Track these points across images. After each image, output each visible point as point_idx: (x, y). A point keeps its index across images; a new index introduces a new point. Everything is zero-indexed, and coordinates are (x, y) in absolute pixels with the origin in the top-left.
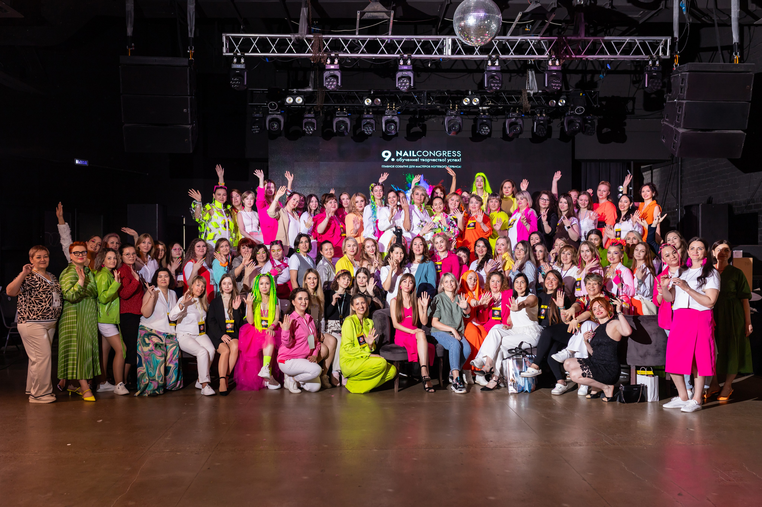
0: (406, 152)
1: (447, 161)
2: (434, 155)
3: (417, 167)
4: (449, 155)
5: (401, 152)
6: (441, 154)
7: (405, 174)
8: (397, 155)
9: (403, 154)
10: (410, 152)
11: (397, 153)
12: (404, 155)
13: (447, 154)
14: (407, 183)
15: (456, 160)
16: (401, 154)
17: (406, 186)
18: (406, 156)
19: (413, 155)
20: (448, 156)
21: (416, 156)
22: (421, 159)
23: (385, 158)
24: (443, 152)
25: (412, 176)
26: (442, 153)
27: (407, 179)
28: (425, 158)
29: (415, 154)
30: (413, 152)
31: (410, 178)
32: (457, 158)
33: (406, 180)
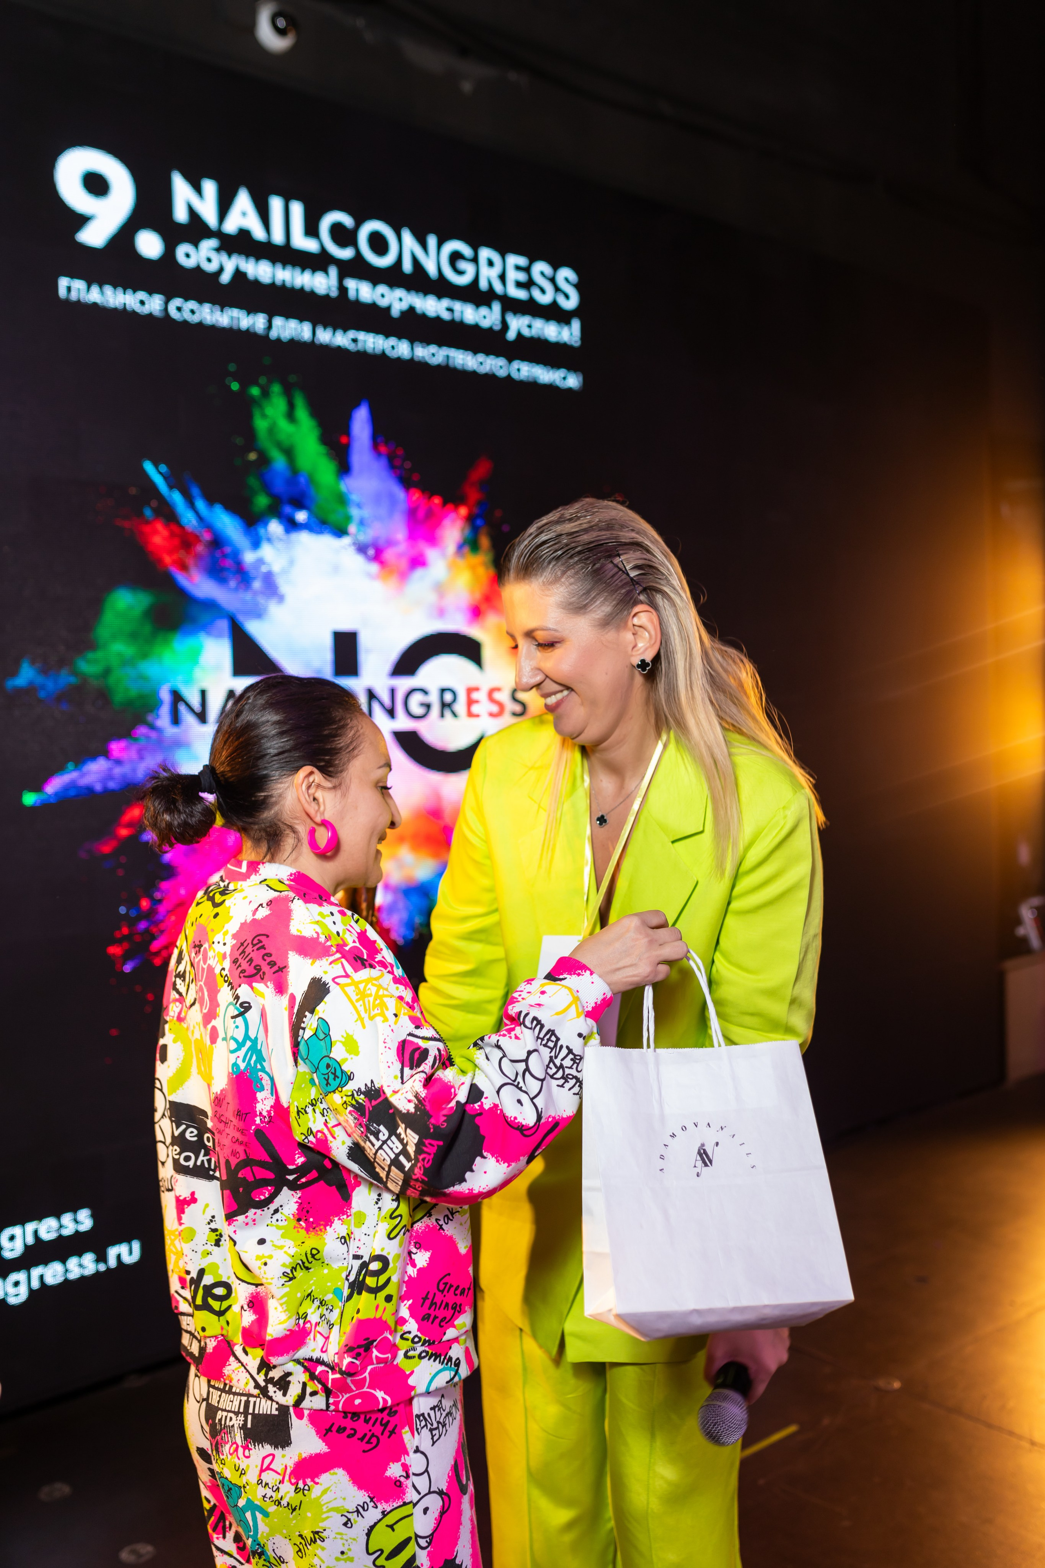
0: (243, 201)
1: (505, 326)
2: (431, 269)
3: (324, 336)
4: (519, 285)
5: (210, 187)
6: (469, 268)
7: (244, 386)
8: (181, 215)
9: (224, 206)
10: (276, 204)
11: (181, 188)
12: (231, 226)
13: (502, 277)
14: (264, 460)
15: (551, 331)
16: (208, 211)
17: (253, 482)
18: (244, 234)
19: (302, 242)
20: (515, 293)
21: (310, 245)
22: (351, 284)
23: (82, 220)
24: (485, 253)
25: (291, 406)
26: (475, 260)
27: (261, 425)
28: (375, 276)
29: (311, 230)
30: (297, 209)
31: (283, 424)
32: (553, 313)
33: (250, 434)
